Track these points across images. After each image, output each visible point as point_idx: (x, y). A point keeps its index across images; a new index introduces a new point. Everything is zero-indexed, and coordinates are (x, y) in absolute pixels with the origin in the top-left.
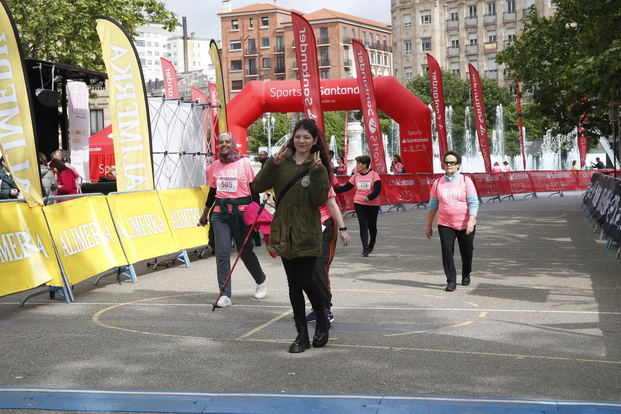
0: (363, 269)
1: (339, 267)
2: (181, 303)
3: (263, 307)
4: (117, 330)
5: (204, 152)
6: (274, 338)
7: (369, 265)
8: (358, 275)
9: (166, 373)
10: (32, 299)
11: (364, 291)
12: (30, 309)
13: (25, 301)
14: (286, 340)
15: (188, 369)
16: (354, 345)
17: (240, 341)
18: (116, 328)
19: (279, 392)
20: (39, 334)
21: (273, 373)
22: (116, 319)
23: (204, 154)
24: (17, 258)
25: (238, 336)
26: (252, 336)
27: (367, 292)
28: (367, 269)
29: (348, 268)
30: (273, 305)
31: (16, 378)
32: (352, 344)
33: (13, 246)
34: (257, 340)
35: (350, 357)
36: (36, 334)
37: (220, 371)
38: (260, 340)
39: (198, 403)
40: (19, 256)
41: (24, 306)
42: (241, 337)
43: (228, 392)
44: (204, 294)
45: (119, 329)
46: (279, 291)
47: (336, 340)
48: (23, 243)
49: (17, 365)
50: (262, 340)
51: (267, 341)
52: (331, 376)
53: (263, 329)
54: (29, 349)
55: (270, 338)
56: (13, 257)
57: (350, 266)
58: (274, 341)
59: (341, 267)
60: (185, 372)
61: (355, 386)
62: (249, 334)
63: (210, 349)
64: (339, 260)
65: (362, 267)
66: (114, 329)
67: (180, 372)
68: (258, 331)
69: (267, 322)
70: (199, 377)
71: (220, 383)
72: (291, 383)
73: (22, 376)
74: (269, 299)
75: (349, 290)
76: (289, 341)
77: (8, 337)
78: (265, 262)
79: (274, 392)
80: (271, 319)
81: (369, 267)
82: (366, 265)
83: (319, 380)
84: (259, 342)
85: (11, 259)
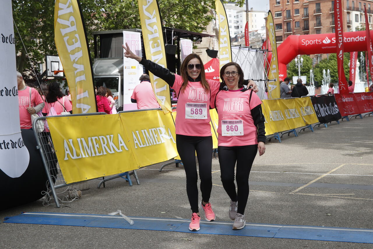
0: (366, 151)
1: (350, 150)
2: (253, 171)
3: (304, 174)
4: (217, 186)
5: (264, 79)
6: (314, 193)
7: (370, 149)
8: (363, 154)
9: (249, 213)
10: (166, 167)
11: (368, 164)
12: (165, 173)
13: (162, 169)
14: (321, 194)
15: (262, 210)
16: (366, 198)
17: (292, 194)
18: (216, 185)
19: (321, 226)
20: (172, 187)
21: (315, 214)
22: (216, 180)
23: (263, 80)
24: (158, 143)
25: (290, 191)
26: (299, 191)
27: (371, 166)
28: (369, 151)
29: (356, 150)
30: (311, 173)
31: (162, 213)
32: (364, 198)
33: (155, 136)
34: (302, 194)
35: (364, 206)
36: (170, 188)
37: (282, 212)
38: (305, 194)
39: (271, 231)
40: (159, 142)
41: (162, 171)
42: (293, 192)
43: (288, 225)
44: (267, 166)
45: (218, 185)
46: (313, 164)
47: (354, 195)
48: (161, 134)
49: (161, 205)
50: (306, 194)
51: (309, 194)
52: (353, 217)
53: (306, 187)
54: (167, 196)
55: (311, 193)
56: (156, 142)
57: (357, 149)
58: (313, 195)
59: (351, 150)
60: (260, 212)
61: (370, 224)
62: (297, 190)
63: (274, 199)
64: (350, 146)
65: (365, 150)
66: (215, 185)
67: (258, 212)
68: (303, 189)
69: (308, 183)
70: (269, 215)
71: (282, 220)
72: (327, 221)
73: (165, 212)
74: (308, 169)
75: (358, 164)
76: (323, 195)
77: (154, 189)
78: (302, 147)
79: (317, 226)
80: (310, 181)
81: (369, 150)
82: (368, 149)
83: (346, 220)
84: (304, 195)
85: (155, 144)
